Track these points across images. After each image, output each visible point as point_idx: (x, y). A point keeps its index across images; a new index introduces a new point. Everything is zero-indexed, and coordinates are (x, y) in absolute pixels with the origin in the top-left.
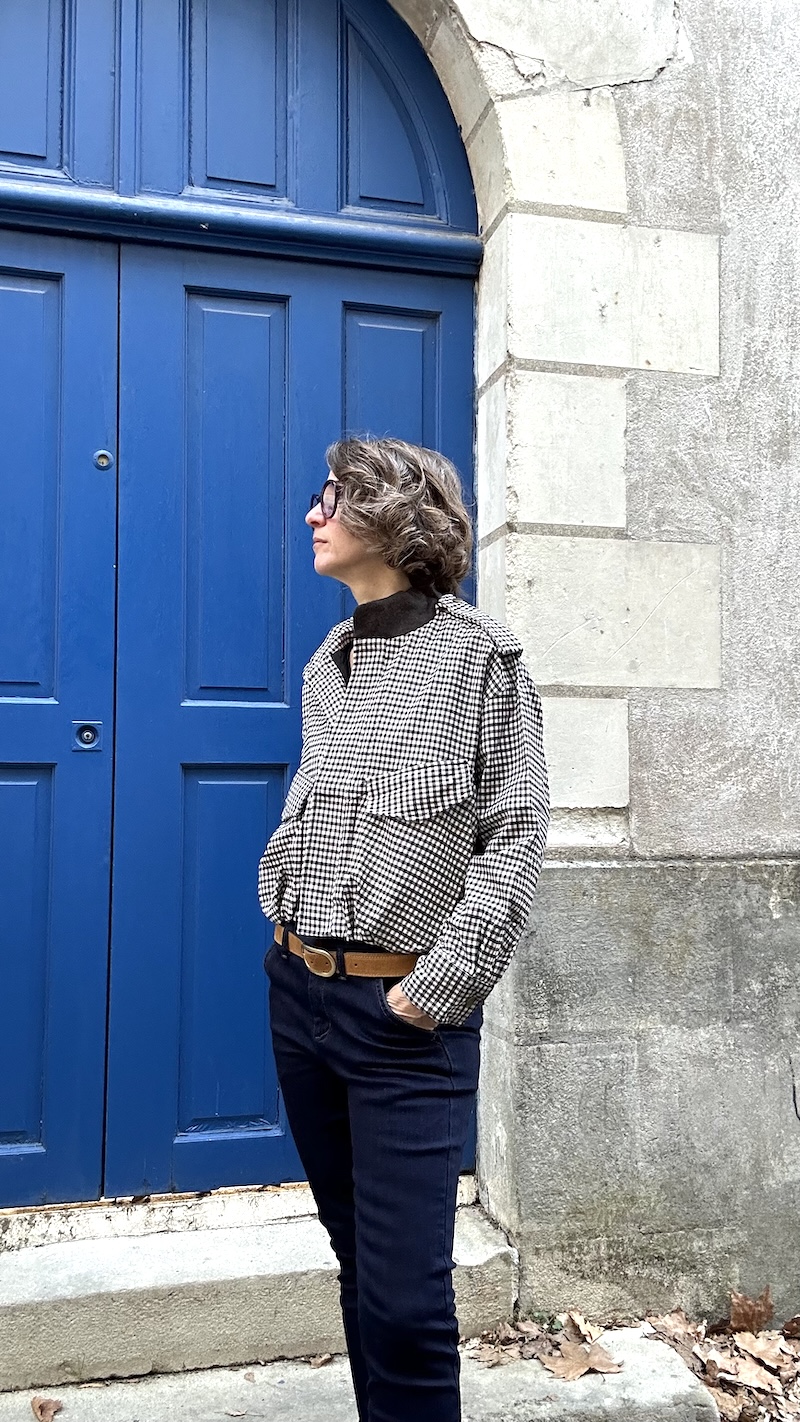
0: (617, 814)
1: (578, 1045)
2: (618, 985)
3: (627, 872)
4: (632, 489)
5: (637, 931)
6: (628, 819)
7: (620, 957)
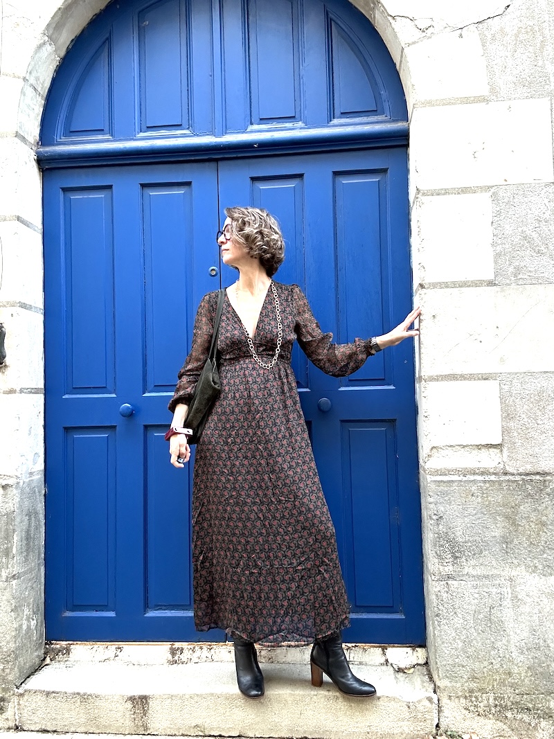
0: (495, 448)
1: (472, 583)
2: (497, 548)
3: (500, 483)
4: (498, 256)
5: (507, 517)
6: (501, 451)
7: (497, 532)
